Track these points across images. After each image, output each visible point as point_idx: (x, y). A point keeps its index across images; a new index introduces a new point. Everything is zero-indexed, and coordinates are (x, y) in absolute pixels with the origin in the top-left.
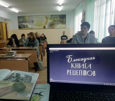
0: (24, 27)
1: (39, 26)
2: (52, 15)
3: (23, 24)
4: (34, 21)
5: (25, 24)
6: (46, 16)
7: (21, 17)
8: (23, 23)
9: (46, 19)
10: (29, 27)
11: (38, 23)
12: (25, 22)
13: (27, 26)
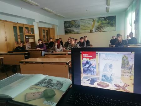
0: (70, 32)
1: (85, 29)
2: (99, 18)
3: (69, 29)
4: (80, 25)
5: (71, 29)
6: (93, 19)
7: (67, 22)
8: (69, 27)
9: (93, 22)
10: (75, 32)
11: (84, 27)
12: (71, 27)
13: (73, 30)
